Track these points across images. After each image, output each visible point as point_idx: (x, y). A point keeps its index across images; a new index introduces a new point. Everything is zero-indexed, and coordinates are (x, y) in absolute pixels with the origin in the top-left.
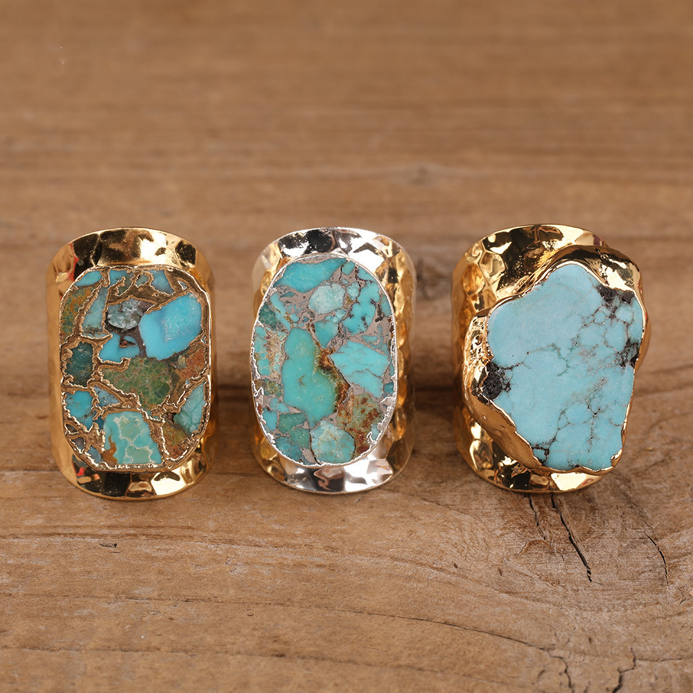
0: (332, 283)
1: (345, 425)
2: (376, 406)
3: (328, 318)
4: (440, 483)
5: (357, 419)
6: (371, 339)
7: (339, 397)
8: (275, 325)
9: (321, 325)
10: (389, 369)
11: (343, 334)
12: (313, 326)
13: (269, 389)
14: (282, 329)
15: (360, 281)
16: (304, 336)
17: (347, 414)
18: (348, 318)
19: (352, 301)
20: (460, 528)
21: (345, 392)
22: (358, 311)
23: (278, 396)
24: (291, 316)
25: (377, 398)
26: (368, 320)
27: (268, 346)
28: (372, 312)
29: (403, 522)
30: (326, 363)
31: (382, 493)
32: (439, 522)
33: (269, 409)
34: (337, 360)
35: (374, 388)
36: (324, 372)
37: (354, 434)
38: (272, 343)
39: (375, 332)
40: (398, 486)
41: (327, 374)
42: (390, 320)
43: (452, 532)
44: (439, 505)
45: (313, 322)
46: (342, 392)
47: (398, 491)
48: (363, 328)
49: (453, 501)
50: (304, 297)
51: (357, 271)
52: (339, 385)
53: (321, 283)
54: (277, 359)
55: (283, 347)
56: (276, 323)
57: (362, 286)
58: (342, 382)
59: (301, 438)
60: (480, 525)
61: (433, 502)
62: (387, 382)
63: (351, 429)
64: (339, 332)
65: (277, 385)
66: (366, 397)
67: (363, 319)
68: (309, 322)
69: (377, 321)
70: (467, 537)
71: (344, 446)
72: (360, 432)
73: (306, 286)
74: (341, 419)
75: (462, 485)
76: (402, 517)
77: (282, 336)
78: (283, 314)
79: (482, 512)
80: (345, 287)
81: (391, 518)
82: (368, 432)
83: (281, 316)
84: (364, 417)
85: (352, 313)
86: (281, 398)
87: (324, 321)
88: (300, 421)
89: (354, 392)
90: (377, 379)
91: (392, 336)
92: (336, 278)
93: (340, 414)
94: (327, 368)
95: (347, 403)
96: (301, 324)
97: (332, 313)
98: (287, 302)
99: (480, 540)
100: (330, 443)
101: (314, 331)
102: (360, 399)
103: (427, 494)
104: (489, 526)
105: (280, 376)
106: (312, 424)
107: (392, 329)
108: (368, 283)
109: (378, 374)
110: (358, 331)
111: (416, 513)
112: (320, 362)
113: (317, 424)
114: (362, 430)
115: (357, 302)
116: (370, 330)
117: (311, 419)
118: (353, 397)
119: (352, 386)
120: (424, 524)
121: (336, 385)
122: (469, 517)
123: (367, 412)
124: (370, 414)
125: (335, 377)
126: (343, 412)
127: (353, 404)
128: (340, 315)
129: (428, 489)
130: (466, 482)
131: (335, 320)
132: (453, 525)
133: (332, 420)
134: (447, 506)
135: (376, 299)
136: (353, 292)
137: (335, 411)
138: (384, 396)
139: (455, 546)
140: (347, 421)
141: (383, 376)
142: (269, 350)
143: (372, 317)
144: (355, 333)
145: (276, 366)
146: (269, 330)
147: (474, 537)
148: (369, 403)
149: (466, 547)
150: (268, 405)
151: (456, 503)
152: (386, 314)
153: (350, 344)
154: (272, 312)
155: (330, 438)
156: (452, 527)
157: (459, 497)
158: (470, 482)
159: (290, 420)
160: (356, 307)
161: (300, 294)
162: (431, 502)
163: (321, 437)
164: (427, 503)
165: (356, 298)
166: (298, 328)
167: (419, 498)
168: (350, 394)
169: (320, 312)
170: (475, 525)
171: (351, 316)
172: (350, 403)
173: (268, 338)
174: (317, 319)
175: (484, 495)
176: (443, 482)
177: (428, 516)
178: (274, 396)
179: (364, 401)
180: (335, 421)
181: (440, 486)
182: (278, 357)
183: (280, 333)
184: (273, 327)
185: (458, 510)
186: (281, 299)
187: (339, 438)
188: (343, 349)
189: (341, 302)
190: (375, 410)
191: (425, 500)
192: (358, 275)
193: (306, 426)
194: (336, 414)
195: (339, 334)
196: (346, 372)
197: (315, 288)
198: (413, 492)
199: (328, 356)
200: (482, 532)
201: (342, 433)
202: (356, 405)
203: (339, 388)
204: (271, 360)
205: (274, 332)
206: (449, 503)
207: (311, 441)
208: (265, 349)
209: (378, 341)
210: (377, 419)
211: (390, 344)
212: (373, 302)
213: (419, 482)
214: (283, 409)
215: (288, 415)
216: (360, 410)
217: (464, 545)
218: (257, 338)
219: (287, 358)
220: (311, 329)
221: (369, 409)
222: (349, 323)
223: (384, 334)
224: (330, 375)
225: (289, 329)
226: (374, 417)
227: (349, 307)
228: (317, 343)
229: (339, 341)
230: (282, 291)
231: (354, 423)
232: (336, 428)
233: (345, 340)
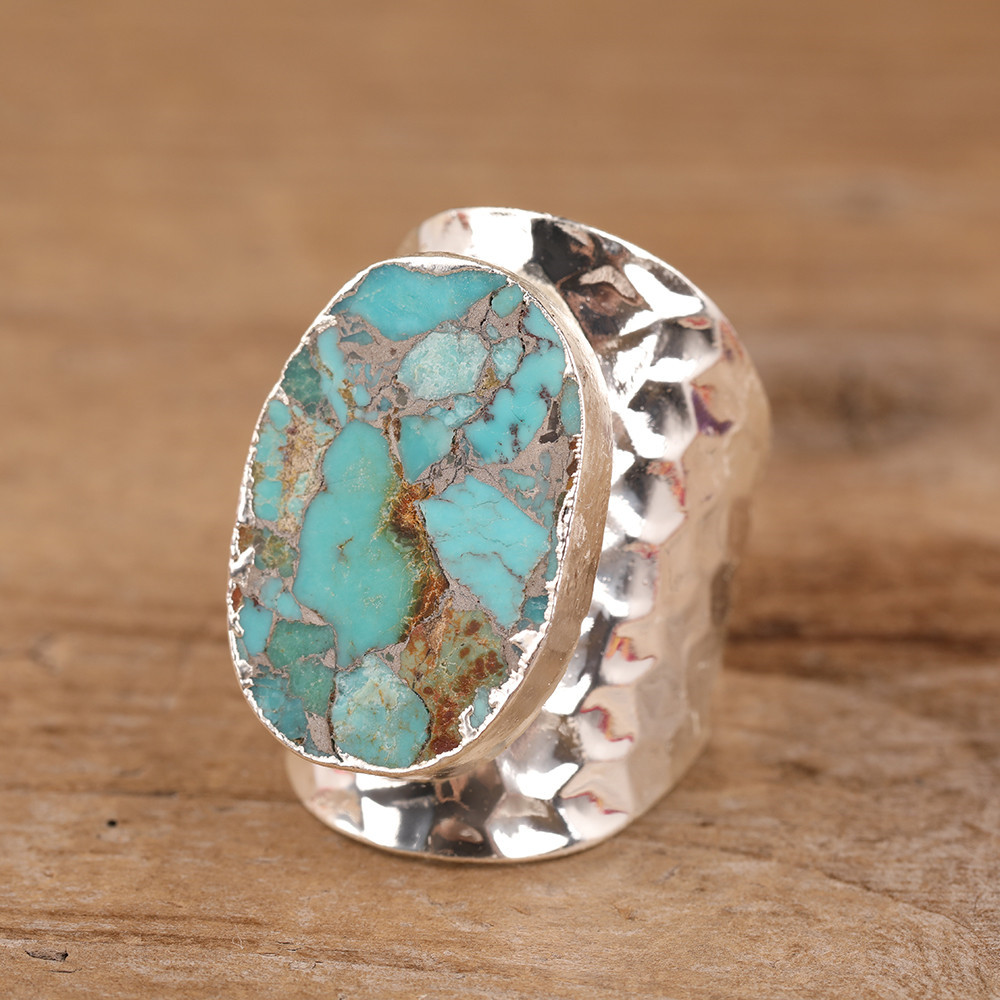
0: (462, 328)
1: (418, 676)
2: (497, 647)
3: (436, 411)
4: (874, 842)
5: (448, 667)
6: (523, 482)
7: (417, 608)
8: (314, 405)
9: (415, 425)
10: (546, 564)
11: (461, 455)
12: (398, 423)
13: (266, 554)
14: (327, 416)
15: (526, 338)
16: (372, 443)
17: (428, 652)
18: (481, 421)
19: (498, 381)
20: (918, 944)
21: (434, 598)
22: (505, 407)
23: (283, 575)
24: (354, 391)
25: (502, 628)
26: (525, 435)
27: (288, 452)
28: (537, 416)
29: (777, 925)
30: (407, 518)
31: (729, 860)
32: (868, 926)
33: (256, 603)
34: (434, 516)
35: (503, 602)
36: (398, 541)
37: (431, 701)
38: (299, 444)
39: (533, 467)
40: (768, 846)
41: (405, 545)
42: (573, 445)
43: (898, 951)
44: (869, 889)
45: (400, 414)
46: (428, 597)
47: (769, 857)
48: (508, 452)
49: (902, 883)
50: (393, 352)
51: (524, 313)
52: (424, 578)
53: (440, 327)
54: (301, 486)
55: (322, 460)
56: (316, 398)
57: (529, 349)
58: (434, 573)
59: (312, 686)
60: (967, 936)
61: (854, 883)
62: (533, 592)
63: (428, 691)
64: (453, 450)
65: (287, 548)
66: (480, 618)
67: (514, 430)
68: (391, 411)
69: (543, 440)
70: (934, 963)
71: (403, 727)
72: (446, 701)
73: (405, 324)
74: (411, 661)
75: (927, 850)
76: (774, 914)
77: (324, 432)
78: (338, 382)
79: (974, 910)
80: (492, 345)
81: (747, 915)
82: (463, 706)
83: (331, 387)
84: (463, 667)
85: (492, 410)
86: (289, 582)
87: (426, 417)
88: (319, 646)
89: (457, 602)
90: (512, 581)
91: (569, 486)
92: (475, 321)
93: (411, 648)
94: (406, 531)
95: (433, 626)
96: (371, 414)
97: (446, 403)
98: (353, 355)
99: (966, 971)
100: (373, 712)
101: (398, 436)
102: (465, 621)
103: (842, 865)
104: (990, 941)
105: (298, 528)
106: (344, 659)
107: (573, 468)
108: (544, 345)
109: (518, 570)
110: (496, 458)
111: (811, 905)
112: (395, 514)
113: (355, 665)
114: (454, 697)
115: (508, 386)
116: (523, 461)
117: (344, 647)
118: (449, 613)
119: (453, 586)
120: (830, 931)
121: (417, 575)
122: (941, 918)
123: (473, 657)
124: (479, 662)
125: (418, 556)
126: (420, 645)
127: (447, 631)
128: (463, 410)
129: (842, 855)
130: (938, 843)
131: (450, 420)
132: (902, 936)
133: (390, 658)
134: (888, 892)
135: (554, 388)
136: (505, 362)
137: (403, 638)
138: (520, 626)
139: (903, 982)
140: (424, 667)
141: (527, 577)
142: (287, 461)
143: (533, 430)
144: (488, 461)
145: (295, 504)
146: (299, 412)
147: (952, 964)
148: (484, 635)
149: (930, 984)
150: (257, 593)
151: (910, 887)
152: (568, 430)
153: (472, 483)
154: (314, 373)
155: (377, 700)
156: (898, 939)
157: (919, 873)
158: (948, 842)
159: (298, 638)
161: (385, 342)
162: (848, 882)
163: (358, 694)
164: (839, 885)
165: (510, 376)
166: (364, 421)
167: (818, 874)
169: (419, 394)
170: (954, 938)
171: (488, 418)
172: (442, 626)
173: (293, 432)
174: (410, 409)
175: (982, 871)
176: (881, 840)
177: (841, 913)
178: (274, 573)
179: (473, 628)
180: (396, 664)
181: (874, 849)
182: (305, 482)
183: (320, 426)
184: (309, 409)
185: (915, 902)
186: (342, 346)
187: (397, 706)
188: (452, 492)
189: (474, 379)
190: (492, 654)
191: (832, 876)
192: (526, 322)
193: (329, 662)
194: (402, 646)
195: (451, 457)
196: (447, 550)
197: (423, 335)
198: (806, 860)
199: (416, 503)
200: (972, 953)
201: (406, 694)
202: (453, 635)
203: (424, 586)
204: (287, 486)
205: (309, 421)
206: (892, 885)
207: (332, 699)
208: (279, 456)
209: (536, 490)
210: (493, 678)
211: (560, 503)
212: (544, 394)
213: (823, 839)
214: (287, 608)
215: (295, 625)
216: (457, 649)
217: (925, 980)
218: (268, 428)
219: (324, 488)
220: (392, 430)
221: (478, 651)
222: (479, 432)
223: (554, 475)
224: (409, 549)
225: (343, 421)
226: (487, 672)
227: (488, 394)
228: (398, 468)
229: (449, 472)
230: (347, 327)
231: (439, 676)
232: (396, 679)
233: (461, 473)
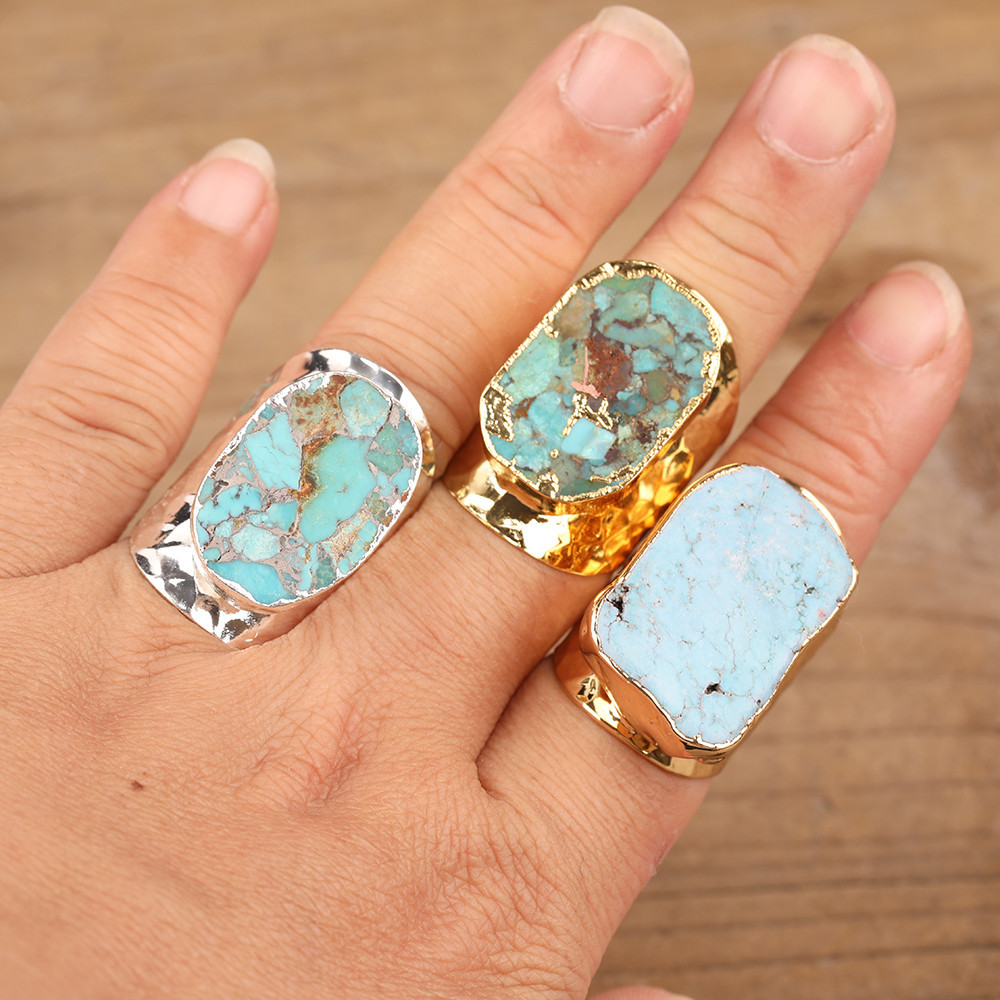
0: (239, 554)
1: (336, 415)
2: (294, 406)
3: (270, 525)
5: (321, 412)
6: (245, 471)
7: (322, 445)
8: (326, 561)
9: (283, 525)
10: (251, 431)
11: (269, 500)
12: (290, 530)
13: (381, 508)
14: (322, 552)
15: (211, 533)
16: (306, 528)
17: (326, 423)
18: (251, 509)
19: (234, 521)
21: (312, 444)
22: (237, 509)
23: (377, 494)
24: (304, 556)
25: (287, 414)
26: (234, 491)
27: (348, 548)
28: (224, 495)
30: (307, 486)
33: (397, 490)
34: (294, 481)
35: (281, 425)
36: (316, 479)
37: (336, 401)
38: (342, 547)
39: (237, 475)
41: (314, 475)
42: (214, 474)
45: (287, 533)
46: (315, 446)
48: (245, 488)
50: (276, 562)
51: (207, 544)
52: (312, 456)
53: (249, 562)
54: (350, 528)
55: (334, 535)
56: (323, 563)
57: (212, 527)
58: (306, 455)
59: (388, 439)
62: (265, 421)
63: (335, 406)
64: (270, 503)
65: (370, 505)
66: (295, 424)
67: (238, 496)
68: (291, 537)
69: (226, 484)
71: (355, 398)
72: (329, 397)
73: (266, 572)
74: (337, 423)
77: (327, 546)
78: (309, 564)
80: (229, 540)
82: (322, 390)
83: (314, 564)
84: (314, 407)
85: (243, 511)
86: (376, 490)
87: (275, 525)
88: (377, 454)
89: (302, 437)
90: (272, 431)
91: (225, 457)
92: (229, 556)
93: (334, 429)
94: (310, 482)
95: (318, 433)
96: (300, 541)
97: (263, 526)
98: (296, 572)
100: (365, 412)
101: (293, 525)
102: (303, 426)
105: (361, 511)
106: (368, 442)
107: (219, 464)
108: (204, 525)
109: (267, 434)
110: (252, 488)
112: (312, 491)
113: (363, 438)
114: (324, 397)
115: (231, 517)
116: (241, 480)
117: (365, 448)
118: (308, 434)
119: (301, 445)
121: (315, 459)
123: (307, 409)
124: (305, 405)
125: (310, 467)
126: (329, 428)
127: (314, 427)
128: (256, 519)
131: (265, 518)
133: (346, 430)
135: (210, 504)
136: (225, 530)
137: (335, 435)
138: (279, 408)
140: (332, 418)
141: (264, 429)
142: (350, 543)
143: (229, 491)
144: (257, 490)
145: (357, 522)
146: (334, 561)
148: (297, 416)
150: (394, 494)
152: (212, 482)
153: (269, 485)
154: (318, 575)
155: (361, 415)
159: (385, 463)
160: (235, 514)
161: (278, 569)
163: (368, 423)
165: (228, 520)
166: (306, 540)
168: (307, 440)
169: (274, 537)
171: (247, 508)
172: (315, 430)
173: (341, 555)
174: (281, 534)
178: (382, 498)
179: (300, 421)
180: (344, 426)
182: (347, 530)
183: (327, 549)
184: (329, 560)
186: (299, 579)
187: (353, 409)
188: (281, 486)
189: (245, 529)
190: (298, 405)
192: (208, 541)
193: (375, 445)
194: (337, 432)
195: (272, 501)
196: (296, 462)
197: (259, 563)
199: (299, 490)
201: (346, 410)
202: (311, 424)
203: (314, 453)
204: (355, 534)
205: (332, 555)
207: (382, 427)
208: (353, 548)
209: (241, 464)
210: (302, 395)
211: (233, 452)
212: (216, 504)
214: (383, 479)
215: (384, 470)
216: (312, 417)
218: (353, 564)
219: (340, 522)
220: (295, 529)
221: (303, 411)
222: (255, 505)
223: (229, 466)
224: (313, 472)
225: (316, 546)
226: (304, 400)
227: (242, 518)
228: (300, 510)
229: (277, 495)
230: (292, 586)
231: (327, 410)
232: (348, 419)
233: (272, 492)
